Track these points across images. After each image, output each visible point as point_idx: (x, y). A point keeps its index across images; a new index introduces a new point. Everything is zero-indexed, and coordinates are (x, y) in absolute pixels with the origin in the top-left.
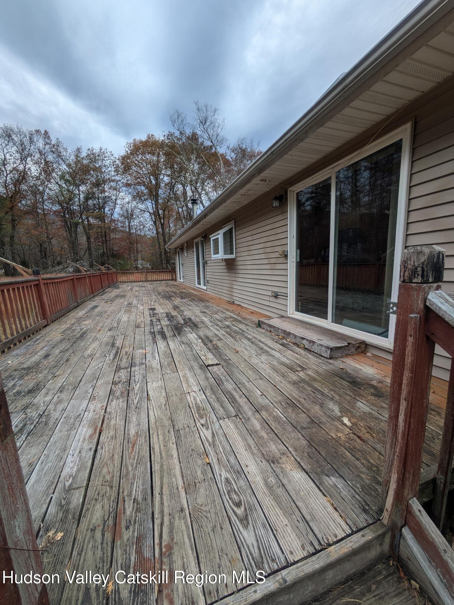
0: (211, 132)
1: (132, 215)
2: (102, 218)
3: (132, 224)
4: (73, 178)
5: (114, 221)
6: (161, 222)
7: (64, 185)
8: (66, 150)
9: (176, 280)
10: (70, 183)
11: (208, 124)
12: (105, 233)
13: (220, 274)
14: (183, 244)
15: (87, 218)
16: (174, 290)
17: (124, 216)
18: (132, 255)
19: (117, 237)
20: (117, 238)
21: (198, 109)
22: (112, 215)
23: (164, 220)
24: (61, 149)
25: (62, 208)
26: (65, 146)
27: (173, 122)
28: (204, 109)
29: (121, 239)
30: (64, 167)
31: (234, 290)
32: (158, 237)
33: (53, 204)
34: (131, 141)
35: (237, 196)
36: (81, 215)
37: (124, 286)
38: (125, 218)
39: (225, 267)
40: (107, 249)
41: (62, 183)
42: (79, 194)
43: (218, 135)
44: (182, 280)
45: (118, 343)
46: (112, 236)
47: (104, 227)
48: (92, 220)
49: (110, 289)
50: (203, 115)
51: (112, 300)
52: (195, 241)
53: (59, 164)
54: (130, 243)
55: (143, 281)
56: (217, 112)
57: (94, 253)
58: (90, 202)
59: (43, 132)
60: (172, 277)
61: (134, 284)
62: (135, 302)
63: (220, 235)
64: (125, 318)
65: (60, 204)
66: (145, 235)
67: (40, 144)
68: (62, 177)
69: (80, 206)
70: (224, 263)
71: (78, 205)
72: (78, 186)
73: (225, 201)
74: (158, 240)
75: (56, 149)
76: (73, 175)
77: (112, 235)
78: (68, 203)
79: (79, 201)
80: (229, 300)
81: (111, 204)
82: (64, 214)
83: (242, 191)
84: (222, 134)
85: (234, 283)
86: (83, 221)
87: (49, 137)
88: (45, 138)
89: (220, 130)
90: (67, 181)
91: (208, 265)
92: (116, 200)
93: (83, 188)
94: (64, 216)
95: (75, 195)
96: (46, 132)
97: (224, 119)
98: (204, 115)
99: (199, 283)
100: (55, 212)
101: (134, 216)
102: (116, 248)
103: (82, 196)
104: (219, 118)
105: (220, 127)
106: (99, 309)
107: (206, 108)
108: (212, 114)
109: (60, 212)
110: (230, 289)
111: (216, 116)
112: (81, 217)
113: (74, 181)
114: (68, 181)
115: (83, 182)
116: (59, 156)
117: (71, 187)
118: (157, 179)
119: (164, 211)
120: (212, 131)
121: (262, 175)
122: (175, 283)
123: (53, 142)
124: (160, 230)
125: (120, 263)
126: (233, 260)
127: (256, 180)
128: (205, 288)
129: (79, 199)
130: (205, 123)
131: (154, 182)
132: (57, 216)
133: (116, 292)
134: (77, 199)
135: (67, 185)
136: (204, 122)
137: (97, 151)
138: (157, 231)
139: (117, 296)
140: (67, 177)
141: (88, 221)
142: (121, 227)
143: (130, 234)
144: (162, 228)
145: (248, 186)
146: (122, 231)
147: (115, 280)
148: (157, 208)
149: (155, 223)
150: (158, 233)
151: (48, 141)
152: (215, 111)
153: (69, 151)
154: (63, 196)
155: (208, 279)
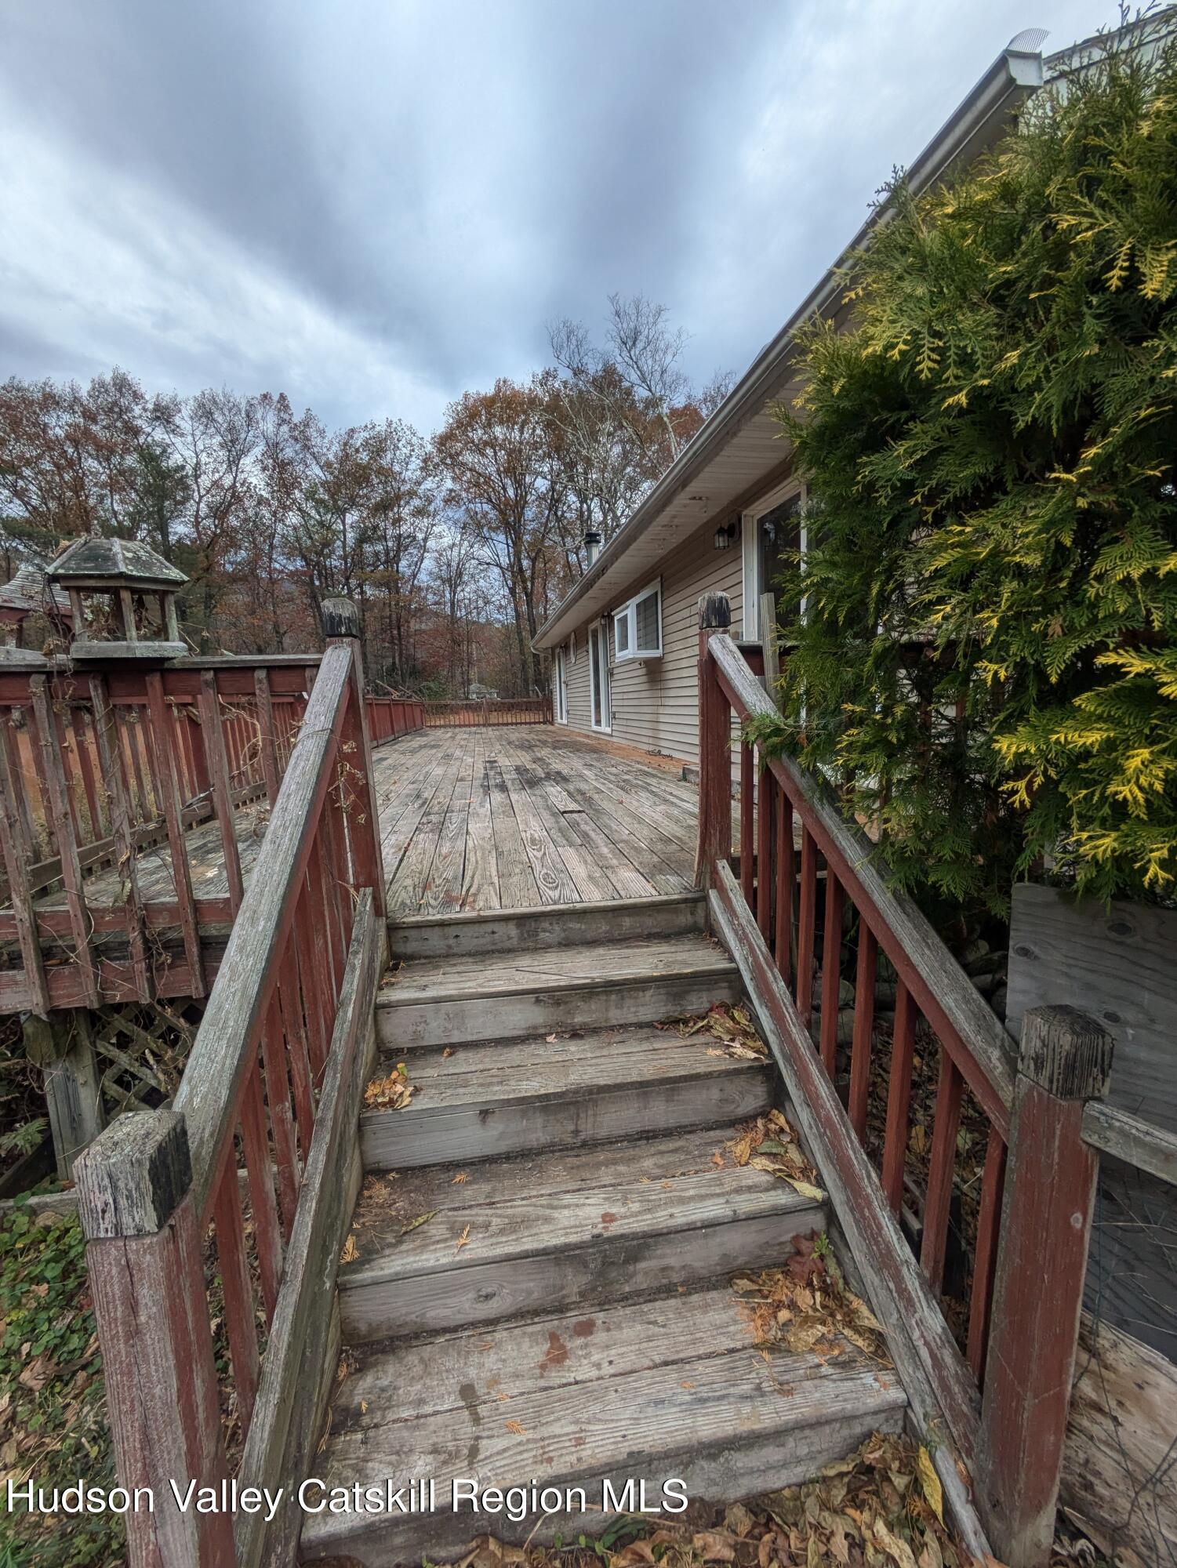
0: (647, 364)
1: (460, 575)
2: (391, 582)
3: (460, 596)
4: (332, 497)
5: (420, 589)
6: (525, 588)
7: (313, 513)
8: (322, 433)
9: (552, 723)
10: (326, 507)
11: (640, 345)
12: (398, 620)
13: (635, 695)
14: (569, 636)
15: (360, 586)
16: (544, 737)
17: (440, 578)
18: (458, 672)
19: (423, 626)
20: (424, 632)
21: (618, 314)
22: (414, 576)
23: (533, 584)
24: (312, 432)
25: (308, 564)
26: (321, 425)
27: (557, 351)
28: (632, 311)
29: (436, 633)
30: (316, 472)
31: (662, 727)
32: (518, 625)
33: (289, 556)
34: (460, 398)
35: (654, 529)
36: (347, 579)
37: (439, 732)
38: (444, 582)
39: (644, 679)
40: (401, 655)
41: (309, 507)
42: (344, 532)
43: (663, 372)
44: (565, 721)
45: (427, 794)
46: (414, 625)
47: (397, 604)
48: (369, 591)
49: (408, 737)
50: (628, 325)
51: (413, 752)
52: (592, 626)
53: (307, 466)
54: (454, 641)
55: (478, 725)
56: (664, 316)
57: (372, 666)
58: (368, 548)
59: (276, 398)
60: (545, 716)
61: (457, 730)
62: (458, 753)
63: (629, 611)
64: (439, 771)
65: (304, 558)
66: (489, 623)
67: (268, 423)
68: (310, 495)
69: (344, 558)
70: (643, 671)
71: (340, 557)
72: (342, 512)
73: (635, 540)
74: (519, 633)
75: (302, 434)
76: (334, 489)
77: (413, 622)
78: (319, 554)
79: (344, 547)
80: (651, 748)
81: (415, 552)
82: (311, 578)
83: (663, 518)
84: (673, 365)
85: (661, 710)
86: (350, 591)
87: (286, 407)
88: (280, 410)
89: (669, 357)
90: (320, 502)
91: (616, 677)
92: (425, 540)
93: (351, 517)
94: (312, 583)
95: (335, 532)
96: (282, 397)
97: (679, 331)
98: (632, 325)
99: (598, 722)
100: (292, 574)
101: (465, 578)
102: (421, 655)
103: (350, 535)
104: (669, 327)
105: (670, 352)
106: (389, 761)
107: (637, 307)
108: (651, 320)
109: (304, 573)
110: (654, 725)
111: (660, 325)
112: (347, 583)
113: (335, 501)
114: (322, 501)
115: (353, 502)
116: (306, 448)
117: (329, 516)
118: (519, 484)
119: (534, 560)
120: (650, 362)
121: (688, 489)
122: (550, 728)
123: (296, 419)
124: (525, 608)
125: (429, 688)
126: (659, 661)
127: (682, 499)
128: (608, 730)
129: (344, 543)
130: (634, 344)
131: (511, 492)
132: (296, 583)
133: (419, 741)
134: (339, 543)
135: (319, 513)
136: (629, 341)
137: (381, 428)
138: (516, 611)
139: (421, 747)
140: (322, 494)
141: (362, 593)
142: (436, 603)
143: (453, 619)
144: (529, 603)
145: (670, 510)
146: (436, 614)
147: (418, 722)
148: (517, 555)
149: (512, 591)
150: (518, 616)
151: (286, 417)
152: (659, 312)
153: (329, 435)
154: (311, 538)
155: (614, 709)
